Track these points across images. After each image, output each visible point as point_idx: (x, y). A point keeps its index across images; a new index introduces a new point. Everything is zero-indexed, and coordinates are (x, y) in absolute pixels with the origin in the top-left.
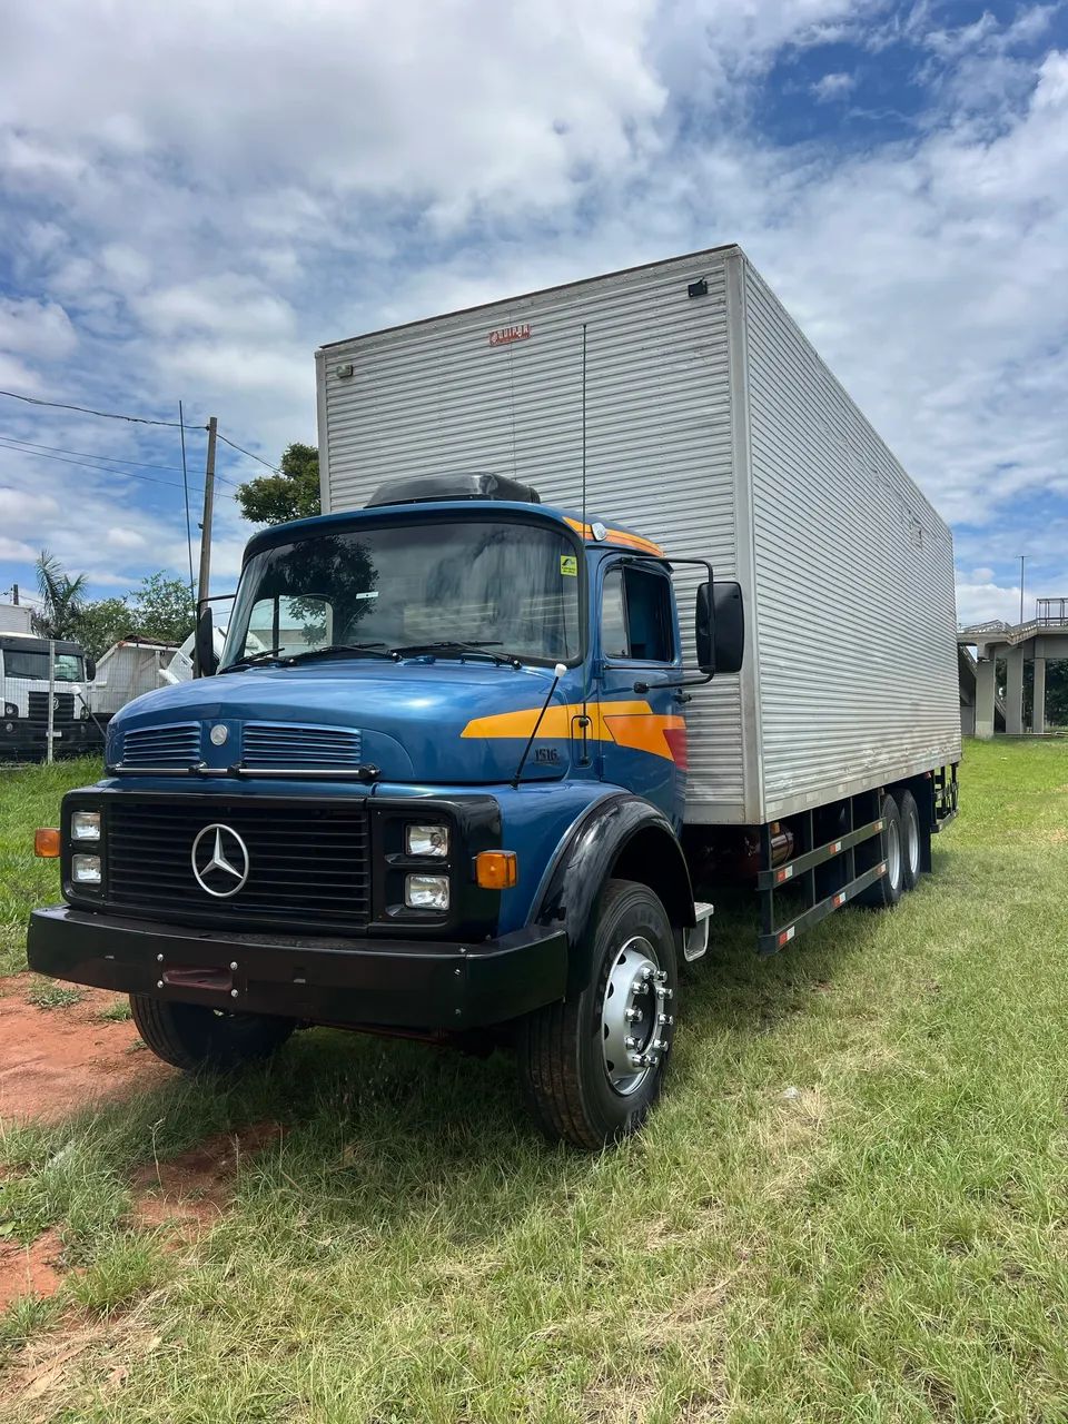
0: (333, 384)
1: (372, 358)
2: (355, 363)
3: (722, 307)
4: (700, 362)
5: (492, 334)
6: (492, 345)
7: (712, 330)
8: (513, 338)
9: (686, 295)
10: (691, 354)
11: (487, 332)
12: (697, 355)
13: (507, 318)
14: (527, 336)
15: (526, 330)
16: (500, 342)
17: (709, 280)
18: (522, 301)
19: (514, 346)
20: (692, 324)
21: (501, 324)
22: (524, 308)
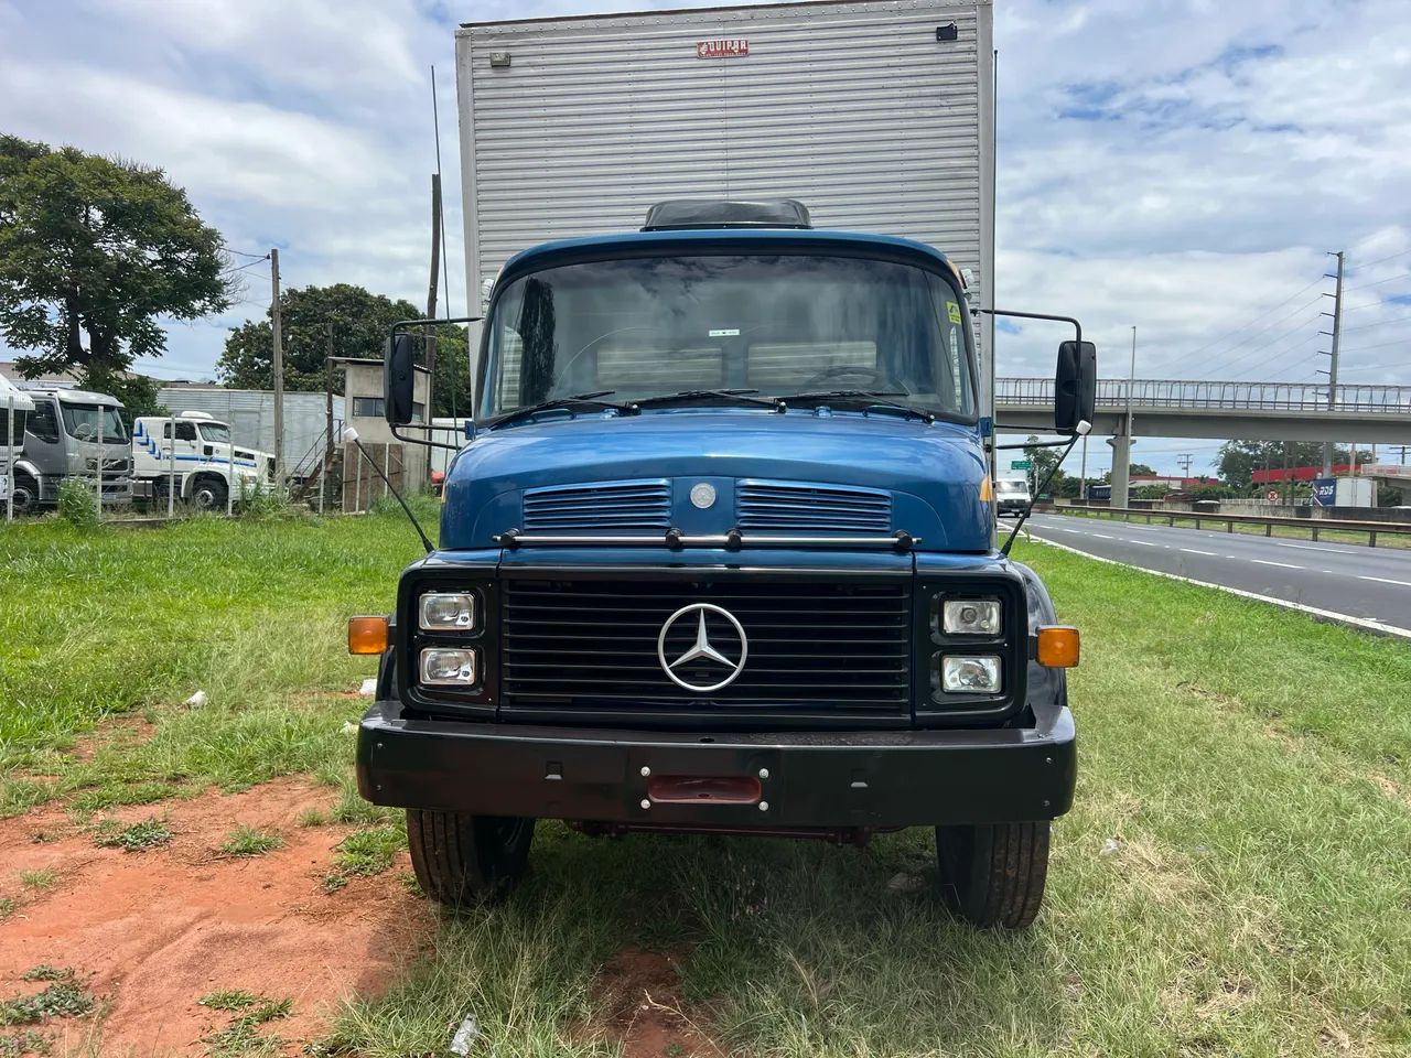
0: (482, 73)
1: (539, 49)
2: (512, 51)
3: (972, 56)
4: (946, 111)
5: (700, 44)
6: (700, 57)
7: (960, 79)
8: (726, 52)
9: (933, 37)
10: (936, 101)
11: (694, 41)
12: (944, 103)
13: (720, 29)
14: (744, 53)
15: (743, 46)
16: (710, 54)
17: (960, 25)
18: (740, 13)
19: (728, 62)
20: (939, 69)
21: (714, 34)
22: (741, 21)
